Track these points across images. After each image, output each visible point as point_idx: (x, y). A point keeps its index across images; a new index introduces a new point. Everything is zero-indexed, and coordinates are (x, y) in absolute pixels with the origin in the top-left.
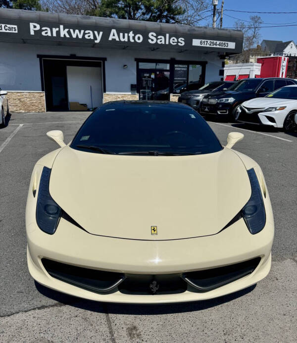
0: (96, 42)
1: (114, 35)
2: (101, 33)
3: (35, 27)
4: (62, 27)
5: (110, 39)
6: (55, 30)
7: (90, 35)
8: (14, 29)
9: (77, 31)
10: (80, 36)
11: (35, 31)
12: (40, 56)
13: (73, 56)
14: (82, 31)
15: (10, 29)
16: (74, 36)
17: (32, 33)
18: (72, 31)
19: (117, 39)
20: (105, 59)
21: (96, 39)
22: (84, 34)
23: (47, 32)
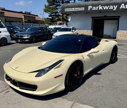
0: (114, 10)
1: (123, 6)
2: (117, 6)
3: (90, 7)
4: (100, 6)
5: (121, 8)
6: (97, 7)
7: (111, 7)
8: (83, 9)
9: (106, 7)
10: (107, 9)
11: (90, 9)
12: (92, 18)
13: (105, 16)
14: (108, 6)
15: (82, 9)
16: (105, 9)
17: (89, 9)
18: (104, 7)
19: (124, 8)
20: (120, 17)
21: (114, 9)
22: (109, 7)
23: (94, 8)
